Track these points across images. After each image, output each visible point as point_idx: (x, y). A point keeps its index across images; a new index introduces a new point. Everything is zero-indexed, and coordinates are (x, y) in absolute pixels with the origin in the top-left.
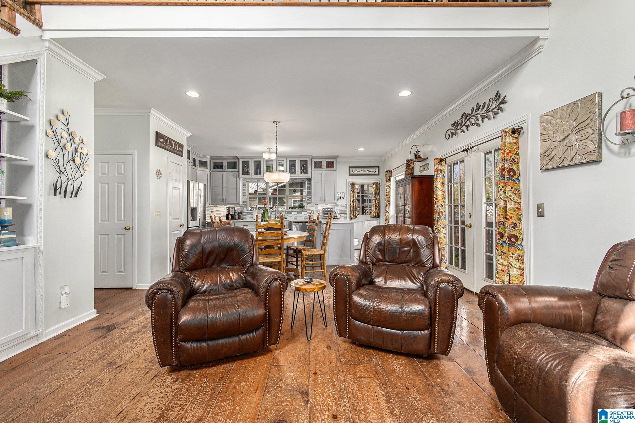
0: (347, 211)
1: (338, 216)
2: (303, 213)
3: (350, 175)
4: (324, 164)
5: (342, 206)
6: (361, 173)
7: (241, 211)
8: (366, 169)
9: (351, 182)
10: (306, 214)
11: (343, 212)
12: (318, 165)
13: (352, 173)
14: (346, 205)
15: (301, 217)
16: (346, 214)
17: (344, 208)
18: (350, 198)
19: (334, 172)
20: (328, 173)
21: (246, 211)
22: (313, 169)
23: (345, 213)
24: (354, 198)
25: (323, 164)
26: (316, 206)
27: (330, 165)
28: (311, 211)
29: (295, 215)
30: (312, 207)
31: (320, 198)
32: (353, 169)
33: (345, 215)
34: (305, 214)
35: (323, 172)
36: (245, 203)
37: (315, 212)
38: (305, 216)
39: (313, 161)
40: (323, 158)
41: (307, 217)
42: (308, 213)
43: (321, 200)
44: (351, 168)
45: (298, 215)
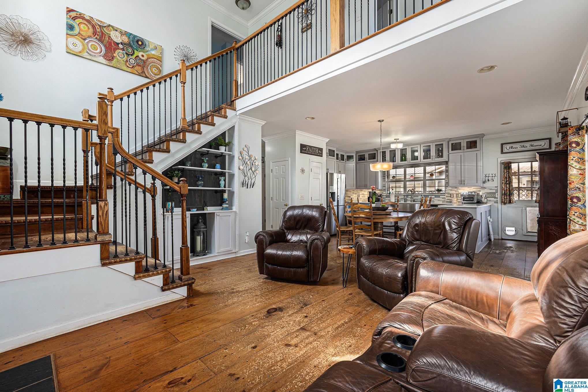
0: (498, 195)
1: (484, 200)
2: (441, 196)
3: (502, 152)
4: (464, 144)
5: (490, 189)
6: (519, 149)
7: (381, 195)
8: (527, 144)
9: (504, 161)
10: (445, 198)
11: (492, 195)
12: (456, 147)
13: (505, 150)
14: (496, 188)
15: (439, 200)
16: (497, 198)
17: (494, 191)
18: (502, 180)
19: (476, 152)
20: (471, 153)
21: (385, 195)
22: (450, 151)
23: (495, 198)
24: (508, 179)
25: (462, 145)
26: (456, 189)
27: (472, 145)
28: (451, 194)
30: (451, 190)
31: (459, 181)
32: (508, 146)
33: (495, 200)
34: (443, 198)
35: (462, 154)
36: (384, 188)
37: (455, 195)
38: (443, 199)
39: (450, 143)
40: (463, 138)
41: (446, 201)
42: (447, 196)
43: (460, 183)
44: (504, 145)
45: (435, 199)
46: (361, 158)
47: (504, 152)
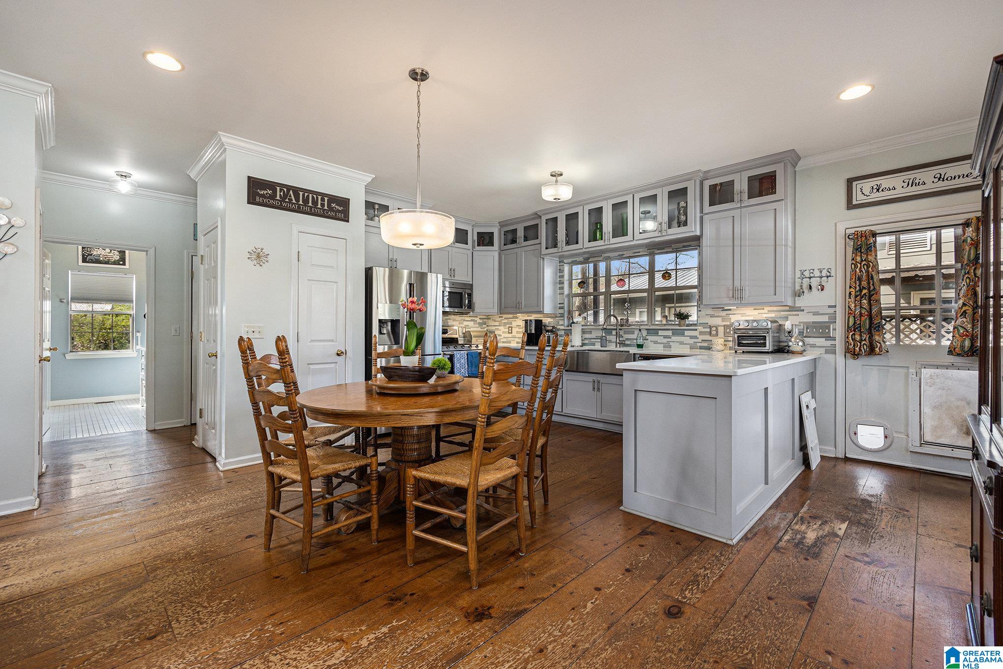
0: (838, 330)
1: (795, 344)
2: (686, 333)
3: (850, 205)
4: (741, 185)
5: (816, 314)
6: (900, 192)
7: (553, 327)
8: (927, 176)
9: (852, 231)
10: (696, 337)
11: (822, 330)
13: (858, 198)
14: (831, 310)
15: (681, 343)
16: (834, 339)
17: (825, 319)
18: (848, 287)
19: (774, 206)
20: (760, 210)
22: (707, 208)
23: (829, 338)
24: (864, 284)
25: (737, 187)
26: (724, 313)
27: (764, 185)
28: (710, 327)
29: (665, 337)
30: (713, 316)
31: (729, 289)
32: (867, 185)
33: (829, 343)
34: (692, 337)
35: (736, 213)
36: (561, 311)
37: (721, 330)
38: (692, 341)
39: (707, 184)
40: (738, 168)
41: (699, 344)
42: (701, 333)
43: (731, 295)
44: (854, 183)
45: (674, 338)
46: (511, 238)
47: (854, 202)
